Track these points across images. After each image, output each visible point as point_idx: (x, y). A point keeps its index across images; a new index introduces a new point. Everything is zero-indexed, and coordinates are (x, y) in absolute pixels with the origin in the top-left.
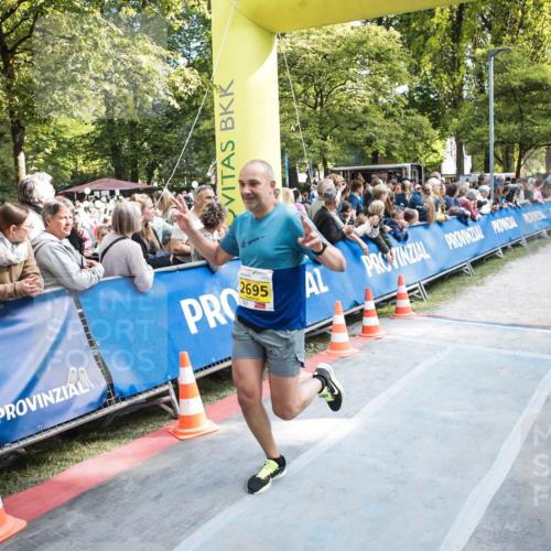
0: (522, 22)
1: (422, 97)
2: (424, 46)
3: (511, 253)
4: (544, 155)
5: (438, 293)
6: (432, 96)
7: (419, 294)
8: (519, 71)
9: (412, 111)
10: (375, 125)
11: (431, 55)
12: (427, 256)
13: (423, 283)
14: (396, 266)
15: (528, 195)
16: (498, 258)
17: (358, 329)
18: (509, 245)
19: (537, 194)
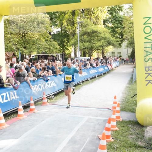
0: (93, 12)
1: (64, 33)
2: (64, 17)
3: (84, 83)
4: (101, 52)
5: (58, 97)
6: (67, 32)
7: (52, 97)
8: (90, 27)
9: (52, 40)
10: (39, 44)
11: (66, 20)
12: (56, 85)
13: (53, 94)
14: (44, 89)
15: (91, 65)
16: (80, 85)
17: (28, 109)
18: (85, 80)
19: (94, 65)
